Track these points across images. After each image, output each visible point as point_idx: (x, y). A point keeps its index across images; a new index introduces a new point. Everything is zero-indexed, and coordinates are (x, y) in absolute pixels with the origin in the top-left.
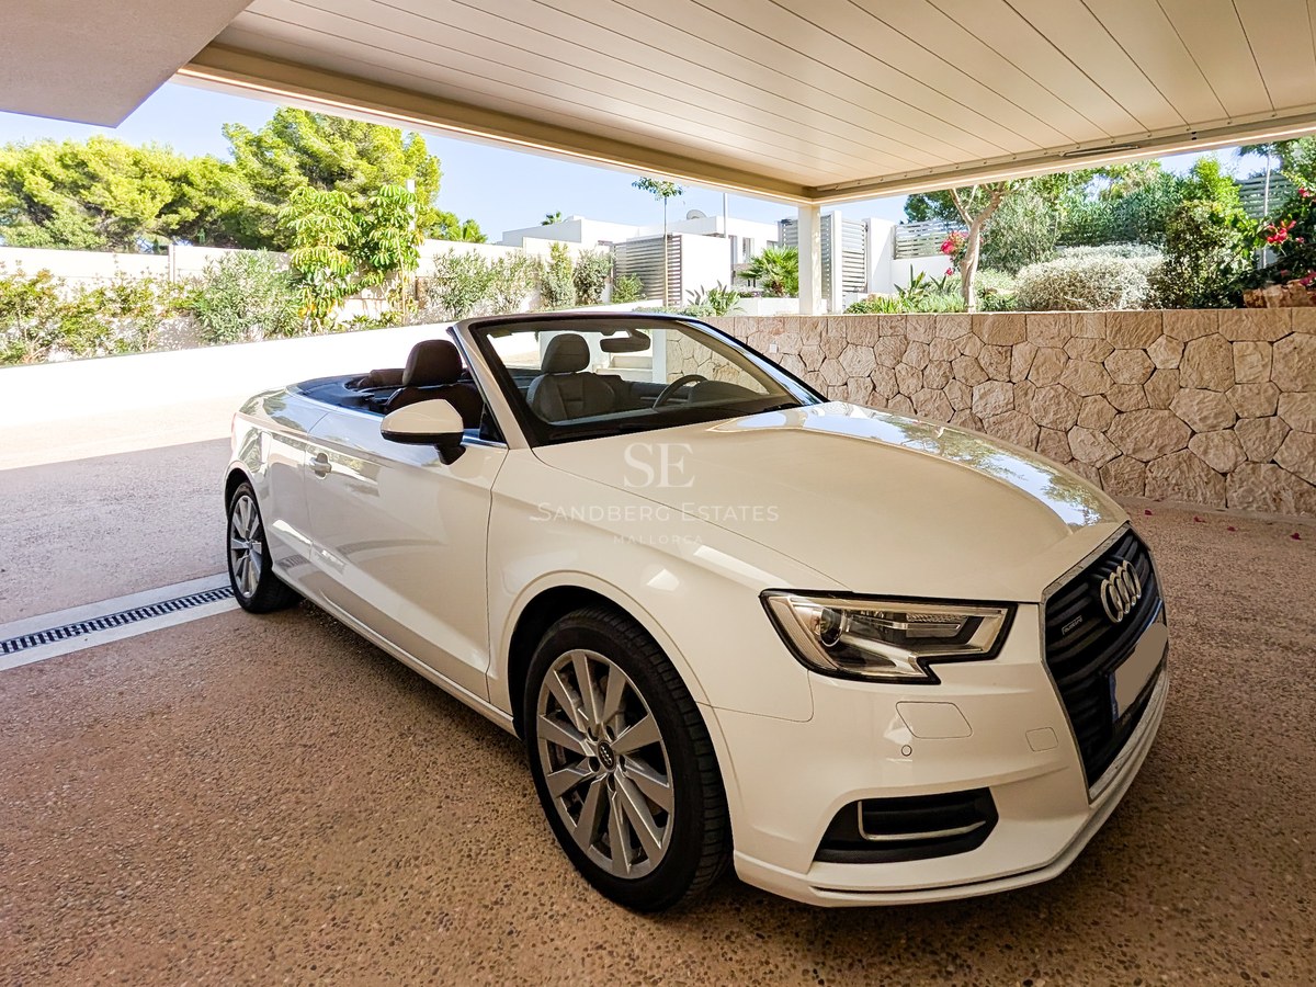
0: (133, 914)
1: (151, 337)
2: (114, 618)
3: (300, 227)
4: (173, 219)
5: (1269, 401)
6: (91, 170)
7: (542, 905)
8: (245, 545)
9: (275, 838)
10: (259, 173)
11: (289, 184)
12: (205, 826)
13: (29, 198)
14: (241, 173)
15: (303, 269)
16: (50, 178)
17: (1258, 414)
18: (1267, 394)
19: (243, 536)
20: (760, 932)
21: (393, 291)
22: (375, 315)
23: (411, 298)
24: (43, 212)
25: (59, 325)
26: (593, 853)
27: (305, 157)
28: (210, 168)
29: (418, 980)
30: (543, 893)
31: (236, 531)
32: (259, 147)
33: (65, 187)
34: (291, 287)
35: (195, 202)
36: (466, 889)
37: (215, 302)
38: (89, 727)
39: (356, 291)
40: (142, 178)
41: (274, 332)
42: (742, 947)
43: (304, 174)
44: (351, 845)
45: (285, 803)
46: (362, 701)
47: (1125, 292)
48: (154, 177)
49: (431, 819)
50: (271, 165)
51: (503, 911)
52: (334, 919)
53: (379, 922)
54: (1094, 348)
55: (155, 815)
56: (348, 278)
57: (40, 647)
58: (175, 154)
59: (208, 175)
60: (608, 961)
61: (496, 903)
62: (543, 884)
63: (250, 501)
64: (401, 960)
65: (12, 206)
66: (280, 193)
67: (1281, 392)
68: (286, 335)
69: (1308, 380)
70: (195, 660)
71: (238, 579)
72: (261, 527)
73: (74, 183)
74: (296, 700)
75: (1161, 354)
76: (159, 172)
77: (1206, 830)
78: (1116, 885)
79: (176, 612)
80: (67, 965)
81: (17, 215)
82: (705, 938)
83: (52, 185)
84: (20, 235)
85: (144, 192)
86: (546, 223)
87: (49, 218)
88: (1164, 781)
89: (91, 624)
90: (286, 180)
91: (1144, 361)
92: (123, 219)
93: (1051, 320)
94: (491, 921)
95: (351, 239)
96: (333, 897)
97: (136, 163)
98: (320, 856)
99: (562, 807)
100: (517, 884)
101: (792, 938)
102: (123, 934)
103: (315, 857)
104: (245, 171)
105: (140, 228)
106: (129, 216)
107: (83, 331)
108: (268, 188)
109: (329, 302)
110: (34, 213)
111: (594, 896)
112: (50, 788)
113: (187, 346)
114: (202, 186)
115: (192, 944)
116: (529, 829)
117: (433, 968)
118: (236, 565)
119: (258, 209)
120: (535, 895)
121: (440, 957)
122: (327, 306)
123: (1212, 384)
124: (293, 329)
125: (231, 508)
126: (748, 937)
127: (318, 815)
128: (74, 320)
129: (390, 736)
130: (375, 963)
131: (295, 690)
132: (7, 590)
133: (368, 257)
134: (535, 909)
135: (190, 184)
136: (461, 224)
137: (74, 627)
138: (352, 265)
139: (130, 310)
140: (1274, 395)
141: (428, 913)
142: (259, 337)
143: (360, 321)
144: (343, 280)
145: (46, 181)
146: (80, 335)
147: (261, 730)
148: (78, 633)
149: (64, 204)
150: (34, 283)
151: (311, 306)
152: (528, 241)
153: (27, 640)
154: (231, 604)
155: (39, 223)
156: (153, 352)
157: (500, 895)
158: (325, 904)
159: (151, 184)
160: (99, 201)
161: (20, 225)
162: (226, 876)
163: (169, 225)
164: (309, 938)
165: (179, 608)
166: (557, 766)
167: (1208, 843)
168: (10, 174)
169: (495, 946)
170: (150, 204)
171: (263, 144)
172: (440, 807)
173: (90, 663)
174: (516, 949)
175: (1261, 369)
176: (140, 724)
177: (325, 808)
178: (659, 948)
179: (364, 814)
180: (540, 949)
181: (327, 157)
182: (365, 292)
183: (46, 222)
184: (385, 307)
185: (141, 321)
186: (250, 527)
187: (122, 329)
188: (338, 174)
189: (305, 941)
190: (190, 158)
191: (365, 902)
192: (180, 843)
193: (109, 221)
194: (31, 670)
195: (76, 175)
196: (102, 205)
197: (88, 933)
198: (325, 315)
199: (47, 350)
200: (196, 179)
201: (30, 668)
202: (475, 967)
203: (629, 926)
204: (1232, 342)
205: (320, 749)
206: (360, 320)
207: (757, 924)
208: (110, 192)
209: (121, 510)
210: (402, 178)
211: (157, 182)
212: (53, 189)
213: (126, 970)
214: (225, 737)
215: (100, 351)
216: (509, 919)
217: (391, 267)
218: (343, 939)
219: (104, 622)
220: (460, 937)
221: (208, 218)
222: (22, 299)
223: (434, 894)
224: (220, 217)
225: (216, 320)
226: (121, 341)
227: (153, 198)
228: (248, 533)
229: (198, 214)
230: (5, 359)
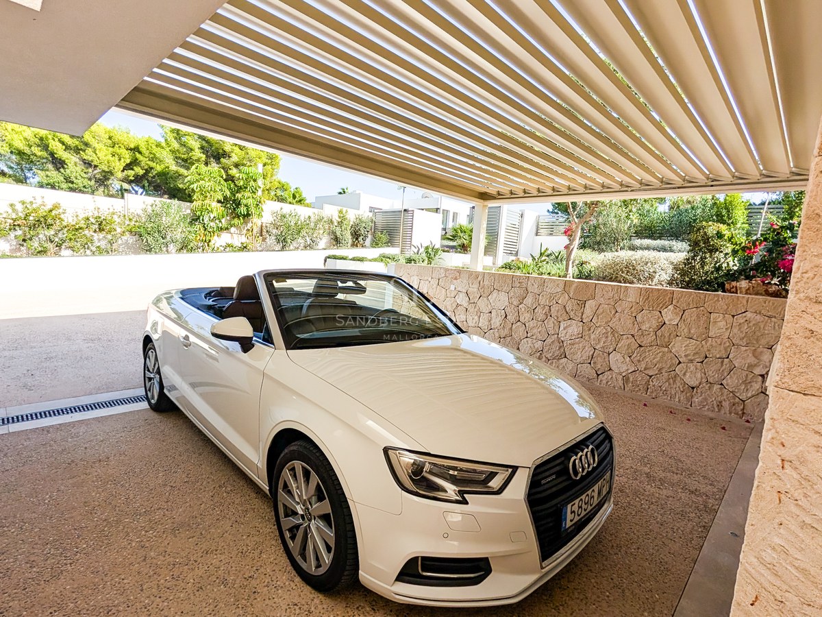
0: (80, 561)
1: (115, 246)
2: (87, 407)
3: (197, 189)
4: (131, 173)
5: (726, 349)
6: (86, 140)
7: (272, 581)
8: (152, 376)
9: (151, 532)
10: (178, 150)
11: (194, 158)
12: (118, 522)
13: (52, 154)
14: (168, 149)
15: (198, 213)
16: (63, 143)
17: (718, 356)
18: (725, 346)
19: (151, 371)
20: (374, 607)
21: (248, 230)
22: (237, 243)
23: (258, 235)
24: (60, 163)
25: (65, 235)
26: (299, 559)
27: (204, 142)
28: (150, 144)
29: (207, 609)
30: (274, 575)
31: (148, 367)
32: (178, 134)
33: (71, 149)
34: (191, 223)
35: (143, 164)
36: (238, 568)
37: (149, 229)
38: (69, 464)
39: (227, 229)
40: (113, 147)
41: (182, 249)
42: (363, 613)
43: (203, 153)
44: (186, 540)
45: (157, 516)
46: (203, 466)
47: (658, 274)
48: (120, 147)
49: (227, 532)
50: (185, 146)
51: (253, 582)
52: (173, 575)
53: (194, 580)
54: (632, 307)
55: (96, 513)
56: (223, 220)
57: (49, 419)
58: (131, 133)
59: (150, 148)
60: (298, 611)
61: (250, 577)
62: (274, 570)
63: (154, 353)
64: (201, 599)
65: (43, 158)
66: (189, 163)
67: (734, 345)
68: (188, 251)
69: (750, 340)
70: (123, 434)
71: (148, 392)
72: (159, 368)
73: (77, 146)
74: (171, 461)
75: (669, 315)
76: (123, 144)
77: (612, 585)
78: (557, 606)
79: (118, 407)
80: (48, 581)
81: (46, 163)
82: (346, 607)
83: (64, 147)
84: (47, 176)
85: (114, 155)
86: (340, 193)
87: (63, 167)
88: (600, 557)
89: (75, 409)
90: (193, 155)
91: (659, 318)
92: (104, 171)
93: (610, 288)
94: (246, 586)
95: (225, 198)
96: (174, 565)
97: (110, 138)
98: (171, 543)
99: (287, 535)
100: (262, 570)
101: (388, 612)
102: (75, 570)
103: (168, 544)
104: (170, 148)
105: (113, 177)
106: (107, 170)
107: (78, 240)
108: (183, 160)
109: (212, 234)
110: (55, 164)
111: (298, 579)
112: (47, 494)
113: (136, 253)
114: (147, 155)
115: (105, 579)
116: (273, 542)
117: (216, 604)
118: (148, 385)
119: (177, 172)
120: (270, 576)
121: (219, 600)
122: (211, 236)
123: (695, 336)
124: (192, 248)
125: (146, 356)
126: (368, 609)
127: (173, 523)
128: (73, 233)
129: (214, 486)
130: (189, 598)
131: (171, 456)
132: (34, 386)
133: (234, 209)
134: (268, 582)
135: (140, 153)
136: (292, 190)
137: (66, 409)
138: (225, 213)
139: (103, 230)
140: (729, 346)
141: (217, 578)
142: (174, 251)
143: (229, 247)
144: (220, 222)
145: (61, 145)
146: (77, 242)
147: (151, 476)
148: (68, 413)
149: (71, 159)
150: (51, 211)
151: (202, 235)
152: (326, 206)
153: (43, 414)
154: (144, 405)
155: (58, 169)
156: (116, 255)
157: (253, 573)
158: (170, 567)
159: (118, 151)
160: (90, 159)
161: (48, 170)
162: (125, 548)
163: (129, 177)
164: (160, 583)
165: (119, 404)
166: (287, 515)
167: (611, 591)
168: (41, 139)
169: (246, 598)
170: (118, 163)
171: (180, 132)
172: (232, 526)
173: (73, 430)
174: (256, 600)
175: (724, 330)
176: (93, 465)
177: (176, 519)
178: (323, 608)
179: (195, 525)
180: (267, 602)
181: (216, 143)
182: (233, 230)
183: (62, 170)
184: (244, 239)
185: (109, 237)
186: (154, 366)
187: (99, 240)
188: (222, 155)
189: (158, 584)
190: (140, 137)
191: (189, 569)
192: (106, 529)
193: (96, 172)
194: (43, 430)
195: (77, 143)
196: (92, 161)
197: (59, 567)
198: (210, 241)
199: (60, 249)
200: (143, 150)
201: (43, 429)
202: (235, 606)
203: (312, 596)
204: (711, 313)
205: (179, 489)
206: (229, 245)
207: (374, 603)
208: (96, 154)
209: (94, 346)
210: (258, 160)
211: (121, 150)
212: (65, 150)
213: (75, 587)
214: (134, 478)
215: (88, 252)
216: (256, 586)
217: (247, 215)
218: (176, 585)
219: (81, 408)
220: (230, 591)
221: (150, 175)
222: (45, 219)
223: (222, 569)
224: (156, 174)
225: (150, 239)
226: (98, 247)
227: (120, 160)
228: (153, 370)
229: (144, 171)
230: (39, 252)
